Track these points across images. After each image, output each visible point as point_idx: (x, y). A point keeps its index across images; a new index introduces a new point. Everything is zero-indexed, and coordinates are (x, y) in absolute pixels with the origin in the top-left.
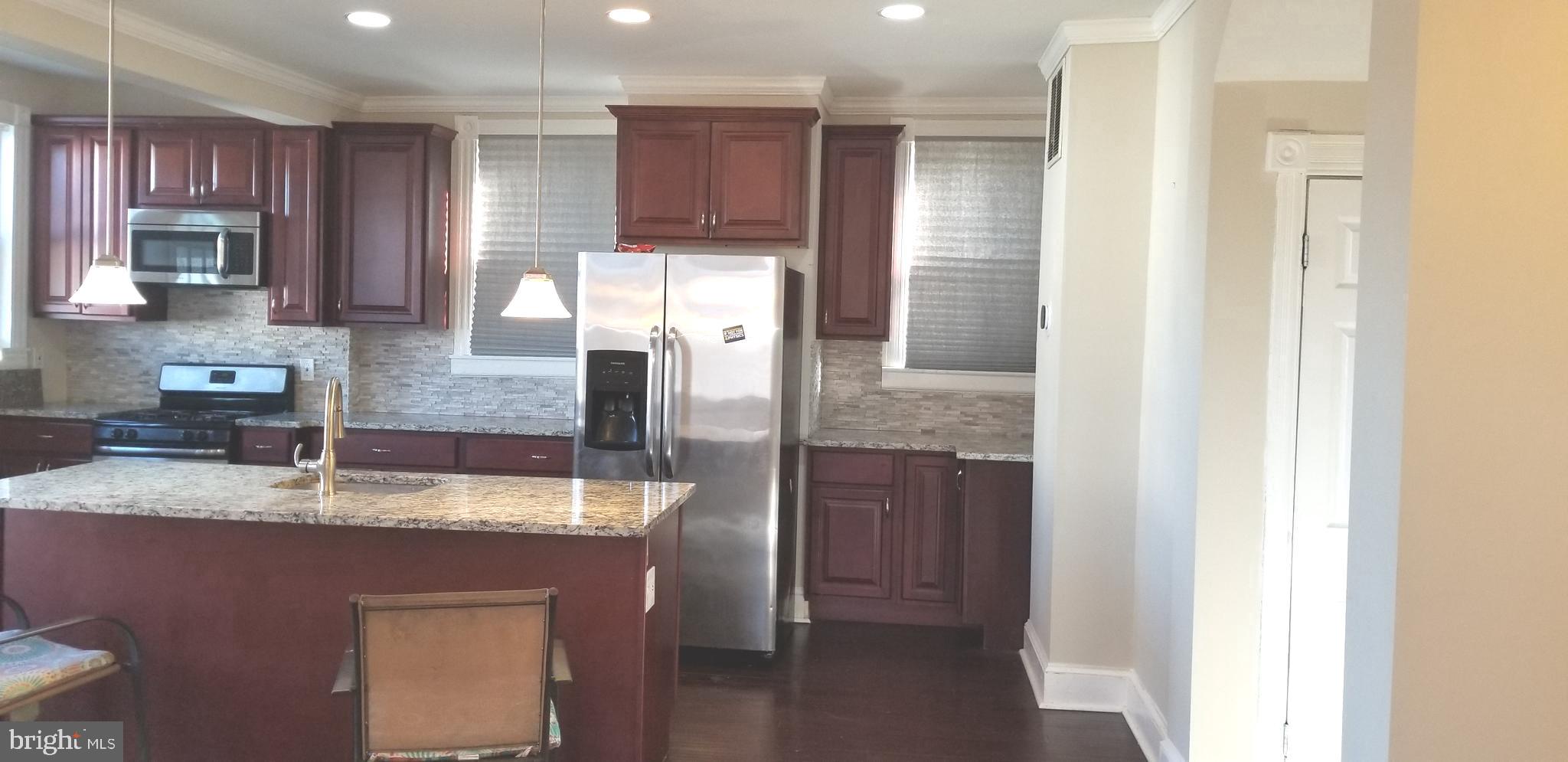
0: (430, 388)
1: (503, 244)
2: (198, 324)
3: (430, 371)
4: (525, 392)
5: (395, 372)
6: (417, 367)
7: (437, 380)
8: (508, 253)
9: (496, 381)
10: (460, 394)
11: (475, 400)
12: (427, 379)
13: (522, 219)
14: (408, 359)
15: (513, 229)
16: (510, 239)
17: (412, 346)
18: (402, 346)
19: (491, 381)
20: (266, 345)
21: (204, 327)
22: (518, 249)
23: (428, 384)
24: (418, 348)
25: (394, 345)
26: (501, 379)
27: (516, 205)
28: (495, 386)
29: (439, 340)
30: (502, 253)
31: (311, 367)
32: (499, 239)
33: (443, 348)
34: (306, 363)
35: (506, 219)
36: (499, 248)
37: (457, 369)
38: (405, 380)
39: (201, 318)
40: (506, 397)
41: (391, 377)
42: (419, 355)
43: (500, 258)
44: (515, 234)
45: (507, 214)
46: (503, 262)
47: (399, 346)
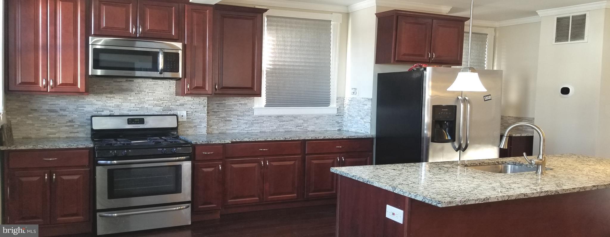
0: (242, 121)
1: (278, 61)
2: (109, 96)
3: (242, 114)
4: (289, 121)
5: (224, 115)
6: (234, 113)
7: (246, 118)
8: (282, 65)
9: (275, 117)
10: (258, 123)
11: (265, 125)
12: (241, 118)
13: (288, 52)
14: (230, 110)
15: (283, 56)
16: (283, 59)
17: (232, 104)
18: (226, 104)
19: (273, 117)
20: (156, 105)
21: (114, 97)
22: (286, 64)
23: (241, 120)
24: (235, 105)
25: (222, 104)
26: (278, 116)
27: (285, 45)
28: (275, 119)
29: (246, 101)
30: (278, 65)
31: (185, 114)
32: (277, 59)
33: (248, 104)
34: (182, 113)
35: (280, 51)
36: (277, 63)
37: (256, 113)
38: (228, 119)
39: (111, 93)
40: (280, 124)
41: (220, 117)
42: (235, 108)
43: (277, 67)
44: (285, 58)
45: (281, 49)
46: (279, 69)
47: (225, 104)
